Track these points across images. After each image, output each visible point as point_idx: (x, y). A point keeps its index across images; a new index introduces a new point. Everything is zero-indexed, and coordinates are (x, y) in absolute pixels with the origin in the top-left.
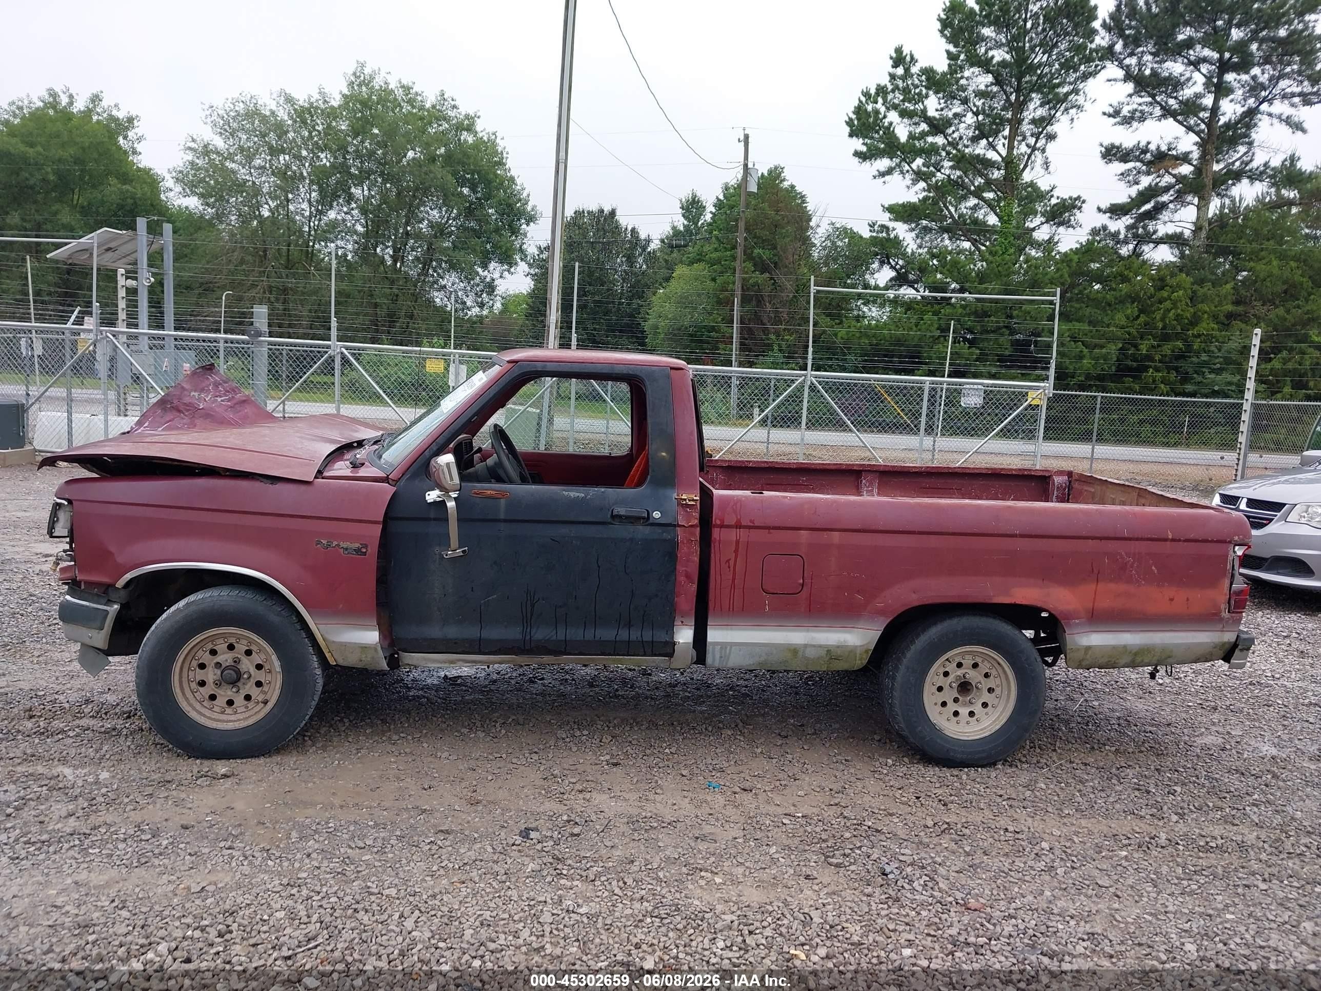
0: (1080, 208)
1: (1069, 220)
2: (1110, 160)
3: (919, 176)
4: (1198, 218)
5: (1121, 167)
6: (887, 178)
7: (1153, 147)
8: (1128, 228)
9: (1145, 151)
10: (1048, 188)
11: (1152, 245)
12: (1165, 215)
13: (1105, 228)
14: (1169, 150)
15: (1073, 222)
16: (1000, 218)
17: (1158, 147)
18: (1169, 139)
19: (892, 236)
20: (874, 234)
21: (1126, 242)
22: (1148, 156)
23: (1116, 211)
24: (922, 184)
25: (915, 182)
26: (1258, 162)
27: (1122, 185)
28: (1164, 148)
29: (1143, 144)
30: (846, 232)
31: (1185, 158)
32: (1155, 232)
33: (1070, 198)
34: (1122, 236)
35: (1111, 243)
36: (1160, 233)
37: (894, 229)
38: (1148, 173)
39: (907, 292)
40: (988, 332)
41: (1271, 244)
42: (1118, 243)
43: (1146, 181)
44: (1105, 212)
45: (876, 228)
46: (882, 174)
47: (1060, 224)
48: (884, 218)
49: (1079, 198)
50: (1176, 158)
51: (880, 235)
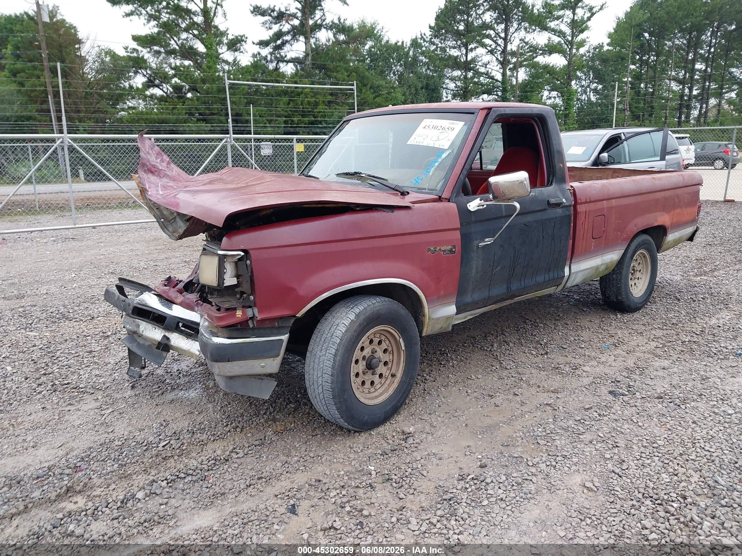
0: (245, 42)
1: (240, 49)
2: (256, 15)
3: (151, 17)
4: (306, 49)
5: (261, 19)
6: (132, 17)
7: (277, 9)
8: (271, 54)
9: (273, 11)
10: (225, 29)
11: (285, 63)
12: (287, 47)
13: (259, 54)
14: (286, 10)
15: (242, 50)
16: (206, 47)
17: (280, 9)
18: (285, 5)
19: (140, 56)
20: (129, 54)
21: (271, 61)
22: (275, 13)
23: (263, 44)
24: (153, 23)
25: (149, 21)
26: (328, 21)
27: (264, 29)
28: (283, 10)
29: (272, 7)
30: (110, 53)
31: (294, 16)
32: (286, 56)
33: (240, 36)
34: (269, 59)
35: (264, 62)
36: (288, 57)
37: (142, 51)
38: (276, 23)
39: (157, 92)
40: (213, 114)
41: (342, 64)
42: (267, 62)
43: (276, 28)
44: (257, 44)
45: (129, 50)
46: (128, 15)
47: (236, 50)
48: (134, 45)
49: (244, 35)
50: (290, 15)
51: (132, 55)
